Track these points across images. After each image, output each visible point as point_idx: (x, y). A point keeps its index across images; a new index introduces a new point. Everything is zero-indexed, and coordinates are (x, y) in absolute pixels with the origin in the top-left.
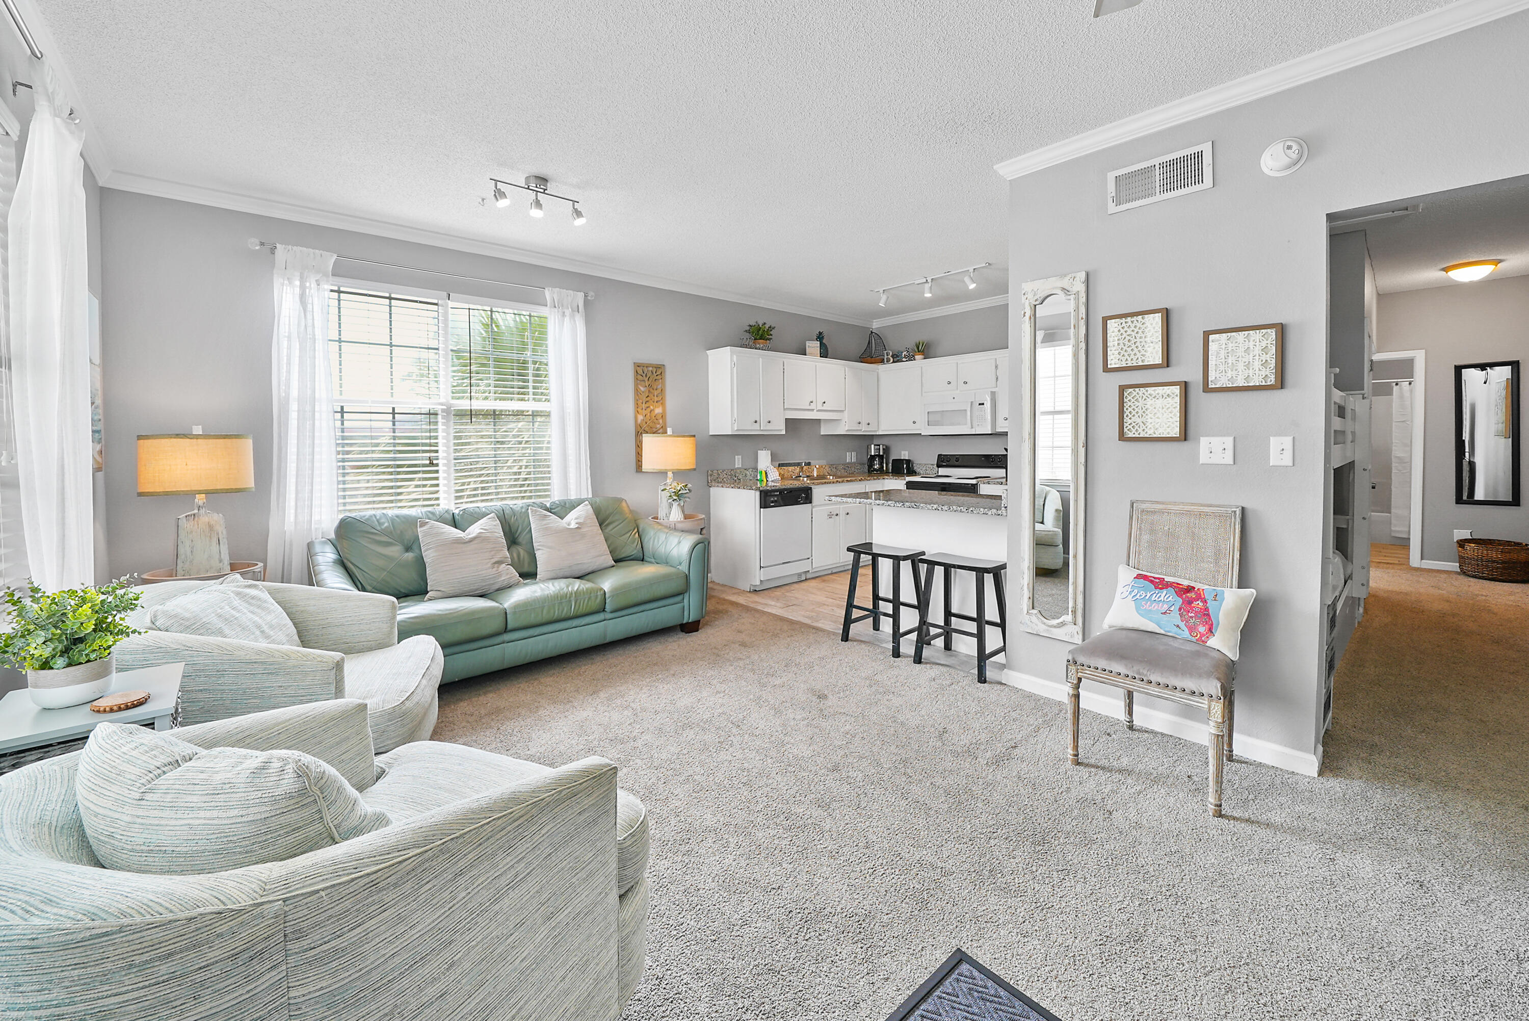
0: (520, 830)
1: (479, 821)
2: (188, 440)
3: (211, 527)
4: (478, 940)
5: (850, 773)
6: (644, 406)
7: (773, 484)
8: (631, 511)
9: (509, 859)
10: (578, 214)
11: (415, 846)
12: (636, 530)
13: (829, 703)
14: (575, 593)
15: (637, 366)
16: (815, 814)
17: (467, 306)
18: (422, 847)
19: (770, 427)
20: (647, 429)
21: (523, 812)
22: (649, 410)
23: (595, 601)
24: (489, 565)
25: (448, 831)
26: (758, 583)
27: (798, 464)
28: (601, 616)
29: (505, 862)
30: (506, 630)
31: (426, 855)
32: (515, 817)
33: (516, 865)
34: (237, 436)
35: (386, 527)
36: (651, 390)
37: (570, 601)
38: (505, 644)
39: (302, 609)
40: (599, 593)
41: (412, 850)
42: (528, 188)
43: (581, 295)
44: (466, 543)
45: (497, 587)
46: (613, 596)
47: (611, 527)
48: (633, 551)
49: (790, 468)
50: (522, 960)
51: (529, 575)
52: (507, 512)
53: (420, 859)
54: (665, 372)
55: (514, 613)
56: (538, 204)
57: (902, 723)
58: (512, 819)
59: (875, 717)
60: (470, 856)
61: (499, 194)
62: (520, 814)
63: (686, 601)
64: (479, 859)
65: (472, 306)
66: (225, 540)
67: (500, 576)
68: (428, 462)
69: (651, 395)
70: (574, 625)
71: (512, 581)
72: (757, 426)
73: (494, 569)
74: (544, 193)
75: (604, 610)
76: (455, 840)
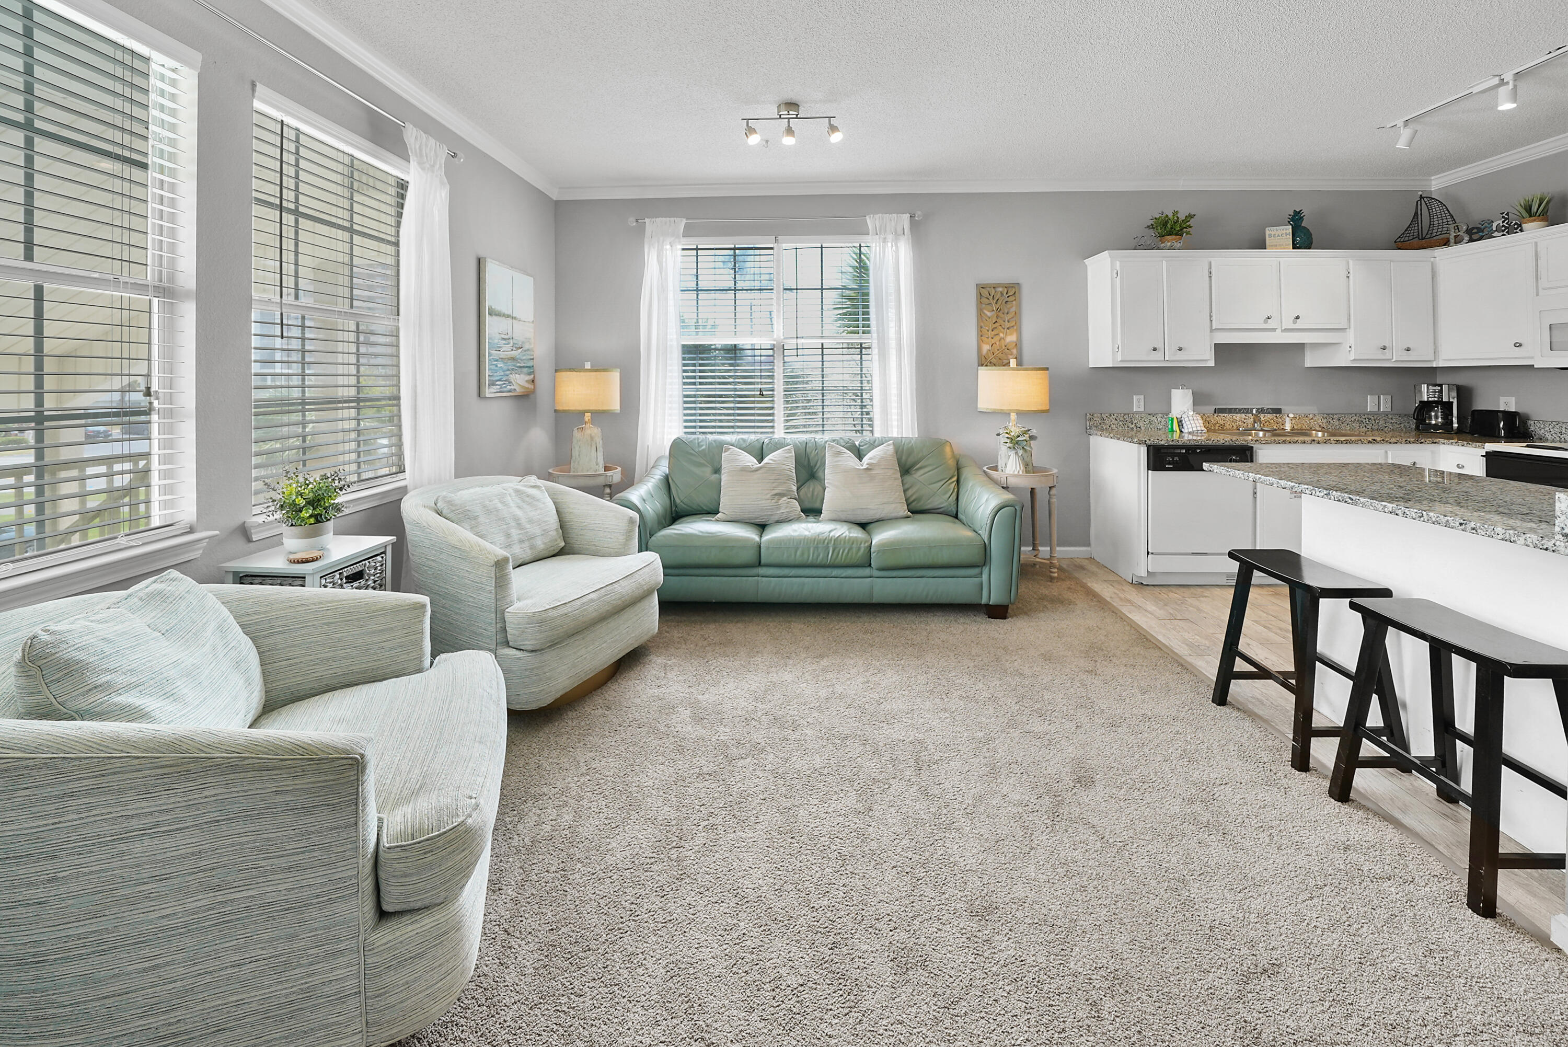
0: (166, 780)
1: (112, 751)
2: (575, 373)
3: (592, 438)
4: (93, 869)
5: (997, 938)
6: (990, 334)
7: (1191, 437)
8: (954, 456)
9: (144, 804)
10: (833, 128)
11: (20, 750)
12: (955, 478)
13: (1085, 796)
14: (835, 540)
15: (981, 287)
16: (876, 968)
17: (794, 245)
18: (28, 753)
19: (1181, 356)
20: (994, 361)
21: (172, 762)
22: (997, 338)
23: (857, 553)
24: (769, 496)
25: (66, 749)
26: (1144, 574)
27: (1248, 411)
28: (867, 571)
29: (138, 805)
30: (759, 564)
31: (24, 763)
32: (159, 764)
33: (157, 814)
34: (605, 370)
35: (703, 450)
36: (1000, 314)
37: (828, 547)
38: (760, 578)
39: (571, 510)
40: (862, 545)
41: (15, 752)
42: (780, 118)
43: (906, 217)
44: (753, 471)
45: (776, 518)
46: (878, 552)
47: (922, 472)
48: (942, 503)
49: (1238, 417)
50: (163, 917)
51: (812, 511)
52: (809, 445)
53: (17, 763)
54: (1020, 293)
55: (768, 548)
56: (790, 131)
57: (1187, 903)
58: (155, 765)
59: (1143, 863)
60: (85, 782)
61: (750, 130)
62: (167, 763)
63: (985, 577)
64: (100, 790)
65: (798, 245)
66: (601, 449)
67: (779, 508)
68: (759, 393)
69: (999, 320)
70: (833, 575)
71: (792, 516)
72: (1158, 356)
73: (774, 501)
74: (797, 118)
75: (870, 565)
76: (69, 760)
